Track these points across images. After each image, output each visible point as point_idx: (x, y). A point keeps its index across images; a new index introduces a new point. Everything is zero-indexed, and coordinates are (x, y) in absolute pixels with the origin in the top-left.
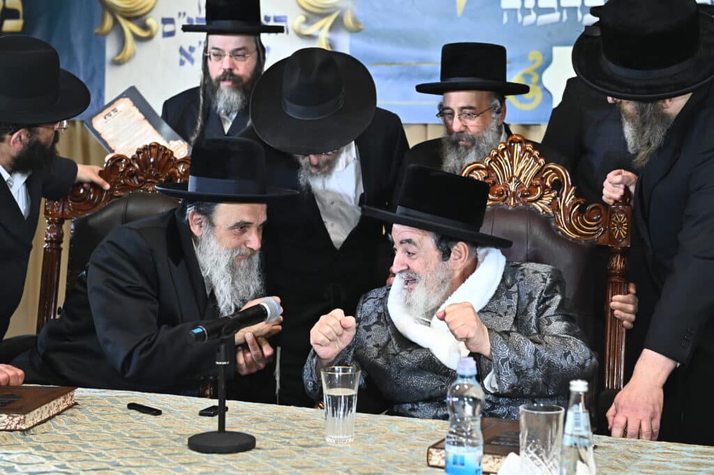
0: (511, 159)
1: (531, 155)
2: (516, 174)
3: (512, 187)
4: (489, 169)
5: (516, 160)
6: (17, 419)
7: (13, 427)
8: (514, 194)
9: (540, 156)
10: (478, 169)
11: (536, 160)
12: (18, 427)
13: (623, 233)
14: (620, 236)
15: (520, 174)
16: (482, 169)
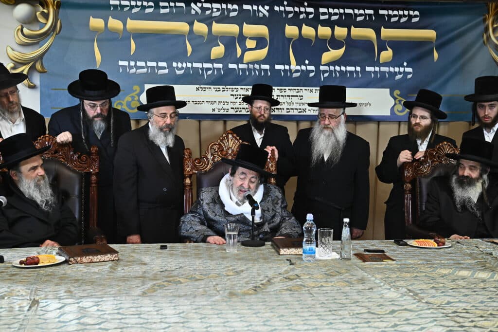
0: (228, 141)
1: (236, 138)
2: (230, 146)
3: (230, 152)
4: (220, 144)
5: (230, 141)
6: (114, 256)
7: (112, 259)
8: (230, 154)
9: (240, 139)
10: (215, 144)
11: (238, 141)
12: (115, 259)
13: (273, 169)
14: (272, 170)
15: (232, 146)
16: (217, 144)
